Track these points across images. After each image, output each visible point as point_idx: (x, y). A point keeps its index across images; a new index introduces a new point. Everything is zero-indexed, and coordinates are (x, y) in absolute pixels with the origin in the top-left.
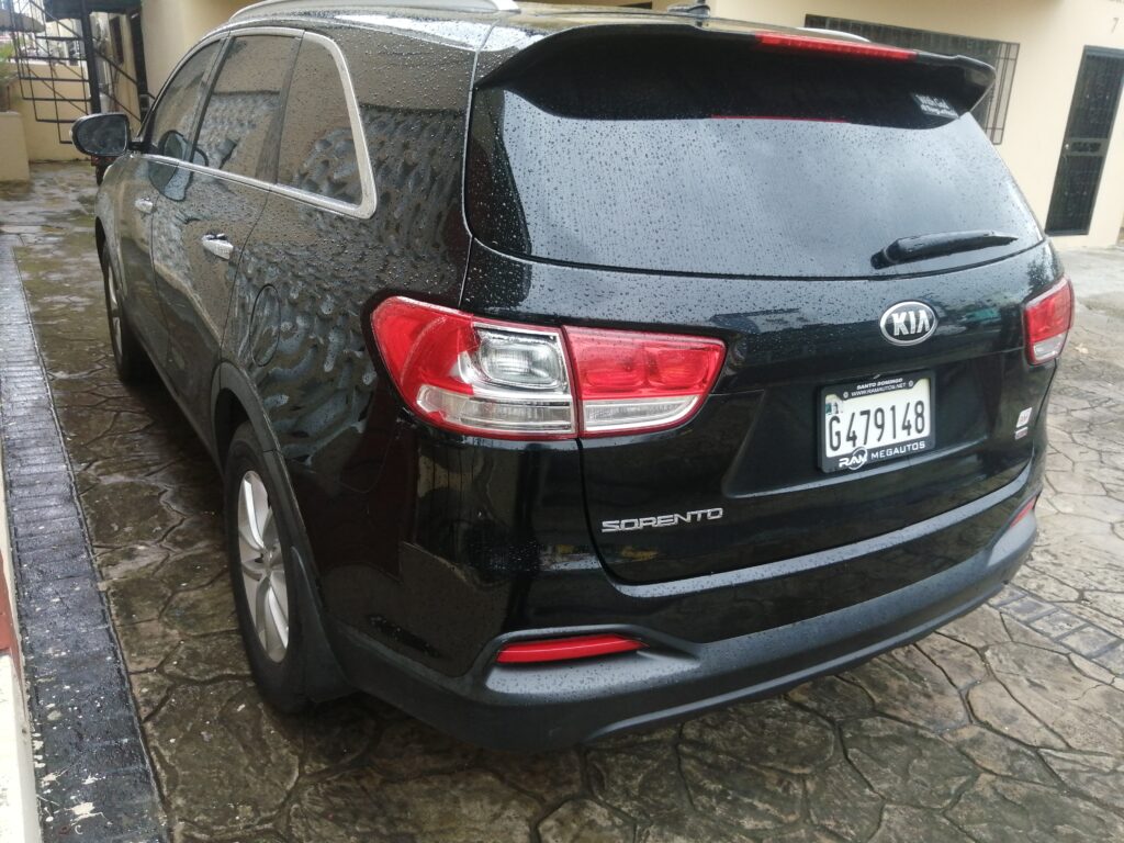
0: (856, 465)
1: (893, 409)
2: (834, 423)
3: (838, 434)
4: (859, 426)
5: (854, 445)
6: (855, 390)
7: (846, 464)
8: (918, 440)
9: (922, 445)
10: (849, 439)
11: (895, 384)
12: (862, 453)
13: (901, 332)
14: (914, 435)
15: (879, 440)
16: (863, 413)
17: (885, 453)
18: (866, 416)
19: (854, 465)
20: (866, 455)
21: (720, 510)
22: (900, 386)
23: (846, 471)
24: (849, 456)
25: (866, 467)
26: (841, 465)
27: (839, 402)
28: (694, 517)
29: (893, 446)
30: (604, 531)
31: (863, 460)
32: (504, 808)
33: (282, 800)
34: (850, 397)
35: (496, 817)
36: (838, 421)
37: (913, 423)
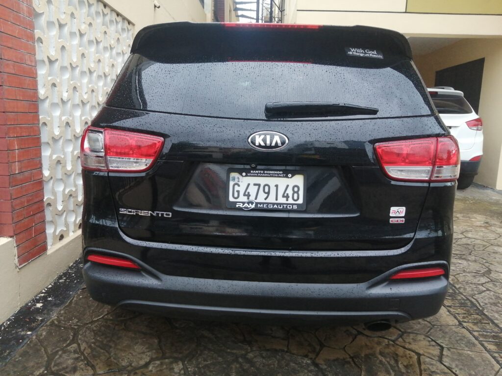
0: (247, 208)
1: (277, 186)
2: (236, 186)
3: (238, 192)
4: (253, 190)
5: (248, 199)
6: (250, 173)
7: (241, 206)
8: (293, 204)
9: (295, 207)
10: (245, 195)
11: (278, 174)
12: (252, 203)
13: (259, 143)
14: (291, 201)
15: (266, 199)
16: (255, 185)
17: (267, 206)
18: (257, 187)
19: (245, 208)
20: (254, 204)
21: (170, 214)
22: (282, 175)
23: (240, 209)
24: (243, 203)
25: (253, 210)
26: (237, 206)
27: (241, 177)
28: (158, 214)
29: (273, 204)
30: (120, 212)
31: (253, 206)
32: (149, 351)
33: (88, 322)
34: (246, 176)
35: (143, 353)
36: (239, 186)
37: (290, 195)
